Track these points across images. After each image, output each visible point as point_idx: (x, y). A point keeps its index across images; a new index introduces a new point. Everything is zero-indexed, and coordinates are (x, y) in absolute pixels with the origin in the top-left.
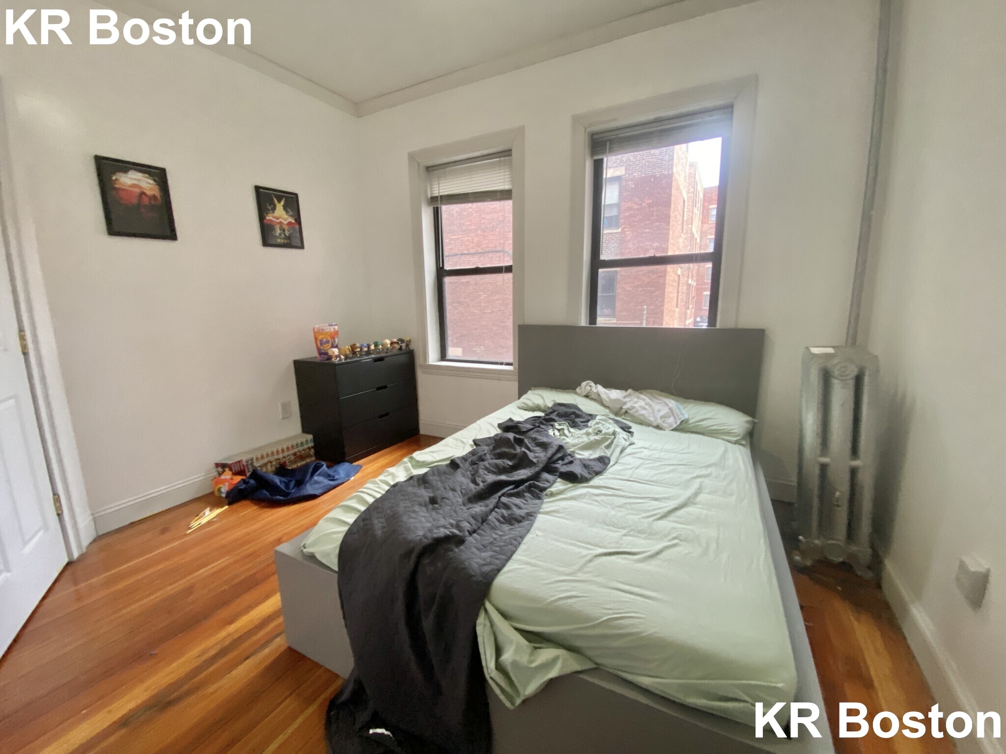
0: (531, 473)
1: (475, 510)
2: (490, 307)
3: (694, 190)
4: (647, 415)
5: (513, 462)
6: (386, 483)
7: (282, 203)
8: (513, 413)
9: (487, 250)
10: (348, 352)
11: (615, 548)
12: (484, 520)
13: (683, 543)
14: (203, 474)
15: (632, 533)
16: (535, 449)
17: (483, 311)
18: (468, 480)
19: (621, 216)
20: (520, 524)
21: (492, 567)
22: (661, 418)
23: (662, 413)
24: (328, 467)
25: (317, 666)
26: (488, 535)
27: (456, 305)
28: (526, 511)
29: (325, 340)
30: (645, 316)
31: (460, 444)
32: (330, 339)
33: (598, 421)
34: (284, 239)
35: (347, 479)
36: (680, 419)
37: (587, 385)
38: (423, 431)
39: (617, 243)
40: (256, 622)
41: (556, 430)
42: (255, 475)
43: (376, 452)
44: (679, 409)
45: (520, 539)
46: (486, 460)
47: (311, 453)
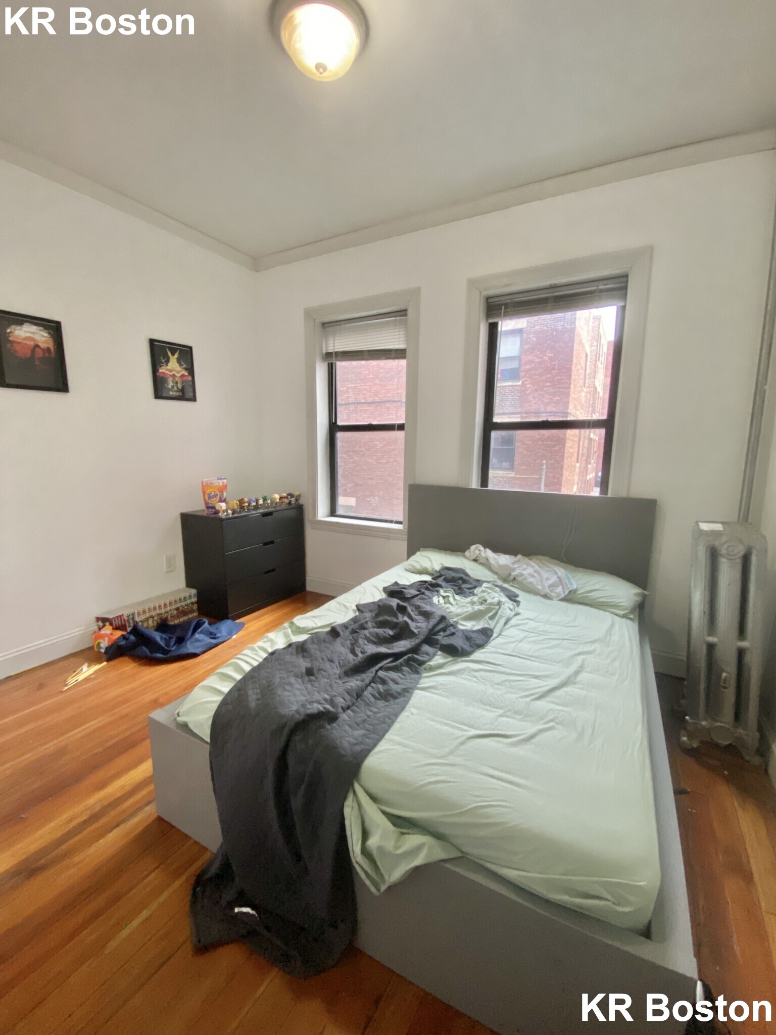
0: (411, 645)
1: (351, 684)
2: (386, 457)
3: (597, 344)
4: (535, 583)
5: (394, 631)
6: (265, 650)
7: (176, 355)
8: (399, 576)
9: (385, 399)
10: (235, 507)
11: (490, 730)
12: (359, 695)
13: (560, 727)
14: (83, 628)
15: (508, 714)
16: (417, 617)
17: (378, 461)
18: (346, 650)
19: (522, 369)
20: (396, 701)
21: (363, 746)
22: (550, 586)
23: (550, 582)
24: (210, 624)
25: (186, 837)
26: (362, 713)
27: (351, 453)
28: (403, 687)
29: (213, 494)
30: (544, 471)
31: (343, 609)
32: (218, 493)
33: (484, 589)
34: (177, 391)
35: (229, 637)
36: (568, 589)
37: (476, 549)
38: (309, 587)
39: (517, 396)
40: (128, 788)
41: (441, 597)
42: (136, 631)
43: (260, 609)
44: (568, 578)
45: (394, 717)
46: (367, 629)
47: (194, 608)
